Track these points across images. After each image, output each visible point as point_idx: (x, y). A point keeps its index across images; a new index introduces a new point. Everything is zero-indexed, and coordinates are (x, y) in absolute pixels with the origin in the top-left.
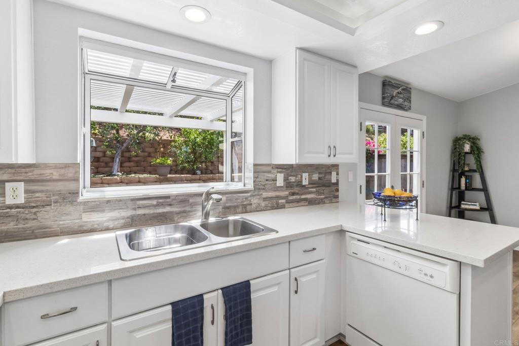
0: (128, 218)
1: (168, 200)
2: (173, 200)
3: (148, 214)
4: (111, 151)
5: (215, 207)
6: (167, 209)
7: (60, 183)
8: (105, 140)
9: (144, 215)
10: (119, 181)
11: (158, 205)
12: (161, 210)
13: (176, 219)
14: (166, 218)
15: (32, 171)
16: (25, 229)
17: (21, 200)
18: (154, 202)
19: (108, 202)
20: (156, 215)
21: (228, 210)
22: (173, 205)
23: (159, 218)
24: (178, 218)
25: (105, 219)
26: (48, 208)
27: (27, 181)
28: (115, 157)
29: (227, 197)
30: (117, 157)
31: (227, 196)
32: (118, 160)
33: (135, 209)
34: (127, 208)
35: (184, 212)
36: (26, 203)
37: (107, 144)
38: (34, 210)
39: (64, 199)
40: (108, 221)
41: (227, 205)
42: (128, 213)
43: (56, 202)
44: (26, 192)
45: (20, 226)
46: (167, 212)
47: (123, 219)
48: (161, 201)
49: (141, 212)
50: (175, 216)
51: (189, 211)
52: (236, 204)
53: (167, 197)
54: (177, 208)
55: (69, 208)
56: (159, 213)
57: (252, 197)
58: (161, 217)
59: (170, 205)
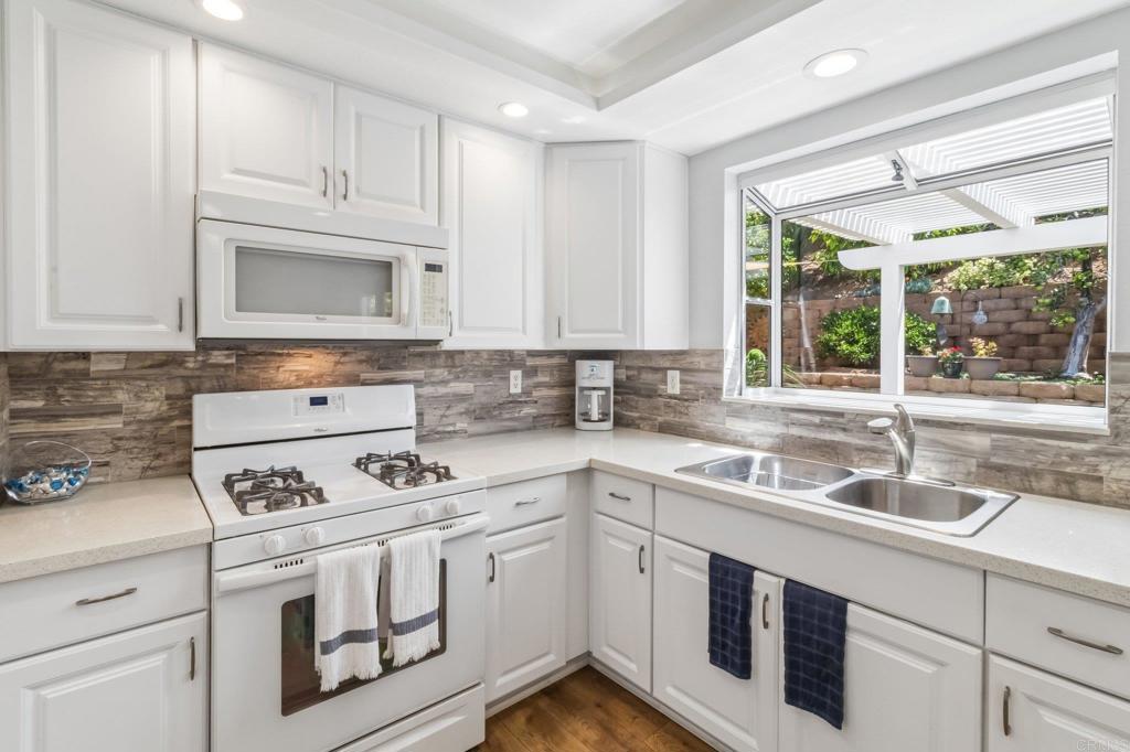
0: (777, 436)
1: (841, 420)
2: (850, 421)
3: (806, 438)
4: (1062, 318)
5: (954, 457)
6: (839, 437)
7: (707, 375)
8: (1043, 292)
9: (800, 437)
10: (1064, 395)
11: (821, 426)
12: (827, 436)
13: (856, 459)
14: (837, 454)
15: (685, 359)
16: (681, 424)
17: (677, 391)
18: (817, 419)
19: (753, 406)
20: (818, 442)
21: (1002, 475)
22: (851, 431)
23: (825, 449)
24: (861, 460)
25: (749, 431)
26: (696, 403)
27: (683, 370)
28: (1074, 333)
29: (993, 440)
30: (1078, 333)
31: (994, 436)
32: (1080, 339)
33: (787, 425)
34: (776, 420)
35: (874, 450)
36: (682, 394)
37: (1047, 301)
38: (686, 404)
39: (709, 395)
40: (753, 434)
41: (994, 460)
42: (778, 429)
43: (703, 398)
44: (682, 382)
45: (677, 419)
46: (839, 443)
47: (771, 437)
48: (828, 418)
49: (795, 431)
50: (855, 453)
51: (884, 452)
52: (1028, 464)
53: (840, 414)
54: (860, 439)
55: (714, 408)
56: (825, 441)
57: (1104, 459)
58: (829, 450)
59: (844, 430)
